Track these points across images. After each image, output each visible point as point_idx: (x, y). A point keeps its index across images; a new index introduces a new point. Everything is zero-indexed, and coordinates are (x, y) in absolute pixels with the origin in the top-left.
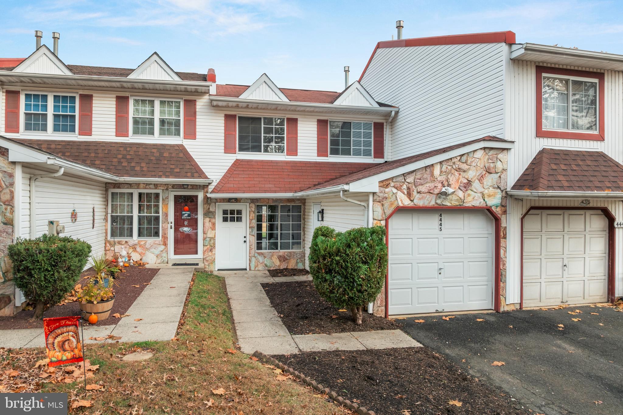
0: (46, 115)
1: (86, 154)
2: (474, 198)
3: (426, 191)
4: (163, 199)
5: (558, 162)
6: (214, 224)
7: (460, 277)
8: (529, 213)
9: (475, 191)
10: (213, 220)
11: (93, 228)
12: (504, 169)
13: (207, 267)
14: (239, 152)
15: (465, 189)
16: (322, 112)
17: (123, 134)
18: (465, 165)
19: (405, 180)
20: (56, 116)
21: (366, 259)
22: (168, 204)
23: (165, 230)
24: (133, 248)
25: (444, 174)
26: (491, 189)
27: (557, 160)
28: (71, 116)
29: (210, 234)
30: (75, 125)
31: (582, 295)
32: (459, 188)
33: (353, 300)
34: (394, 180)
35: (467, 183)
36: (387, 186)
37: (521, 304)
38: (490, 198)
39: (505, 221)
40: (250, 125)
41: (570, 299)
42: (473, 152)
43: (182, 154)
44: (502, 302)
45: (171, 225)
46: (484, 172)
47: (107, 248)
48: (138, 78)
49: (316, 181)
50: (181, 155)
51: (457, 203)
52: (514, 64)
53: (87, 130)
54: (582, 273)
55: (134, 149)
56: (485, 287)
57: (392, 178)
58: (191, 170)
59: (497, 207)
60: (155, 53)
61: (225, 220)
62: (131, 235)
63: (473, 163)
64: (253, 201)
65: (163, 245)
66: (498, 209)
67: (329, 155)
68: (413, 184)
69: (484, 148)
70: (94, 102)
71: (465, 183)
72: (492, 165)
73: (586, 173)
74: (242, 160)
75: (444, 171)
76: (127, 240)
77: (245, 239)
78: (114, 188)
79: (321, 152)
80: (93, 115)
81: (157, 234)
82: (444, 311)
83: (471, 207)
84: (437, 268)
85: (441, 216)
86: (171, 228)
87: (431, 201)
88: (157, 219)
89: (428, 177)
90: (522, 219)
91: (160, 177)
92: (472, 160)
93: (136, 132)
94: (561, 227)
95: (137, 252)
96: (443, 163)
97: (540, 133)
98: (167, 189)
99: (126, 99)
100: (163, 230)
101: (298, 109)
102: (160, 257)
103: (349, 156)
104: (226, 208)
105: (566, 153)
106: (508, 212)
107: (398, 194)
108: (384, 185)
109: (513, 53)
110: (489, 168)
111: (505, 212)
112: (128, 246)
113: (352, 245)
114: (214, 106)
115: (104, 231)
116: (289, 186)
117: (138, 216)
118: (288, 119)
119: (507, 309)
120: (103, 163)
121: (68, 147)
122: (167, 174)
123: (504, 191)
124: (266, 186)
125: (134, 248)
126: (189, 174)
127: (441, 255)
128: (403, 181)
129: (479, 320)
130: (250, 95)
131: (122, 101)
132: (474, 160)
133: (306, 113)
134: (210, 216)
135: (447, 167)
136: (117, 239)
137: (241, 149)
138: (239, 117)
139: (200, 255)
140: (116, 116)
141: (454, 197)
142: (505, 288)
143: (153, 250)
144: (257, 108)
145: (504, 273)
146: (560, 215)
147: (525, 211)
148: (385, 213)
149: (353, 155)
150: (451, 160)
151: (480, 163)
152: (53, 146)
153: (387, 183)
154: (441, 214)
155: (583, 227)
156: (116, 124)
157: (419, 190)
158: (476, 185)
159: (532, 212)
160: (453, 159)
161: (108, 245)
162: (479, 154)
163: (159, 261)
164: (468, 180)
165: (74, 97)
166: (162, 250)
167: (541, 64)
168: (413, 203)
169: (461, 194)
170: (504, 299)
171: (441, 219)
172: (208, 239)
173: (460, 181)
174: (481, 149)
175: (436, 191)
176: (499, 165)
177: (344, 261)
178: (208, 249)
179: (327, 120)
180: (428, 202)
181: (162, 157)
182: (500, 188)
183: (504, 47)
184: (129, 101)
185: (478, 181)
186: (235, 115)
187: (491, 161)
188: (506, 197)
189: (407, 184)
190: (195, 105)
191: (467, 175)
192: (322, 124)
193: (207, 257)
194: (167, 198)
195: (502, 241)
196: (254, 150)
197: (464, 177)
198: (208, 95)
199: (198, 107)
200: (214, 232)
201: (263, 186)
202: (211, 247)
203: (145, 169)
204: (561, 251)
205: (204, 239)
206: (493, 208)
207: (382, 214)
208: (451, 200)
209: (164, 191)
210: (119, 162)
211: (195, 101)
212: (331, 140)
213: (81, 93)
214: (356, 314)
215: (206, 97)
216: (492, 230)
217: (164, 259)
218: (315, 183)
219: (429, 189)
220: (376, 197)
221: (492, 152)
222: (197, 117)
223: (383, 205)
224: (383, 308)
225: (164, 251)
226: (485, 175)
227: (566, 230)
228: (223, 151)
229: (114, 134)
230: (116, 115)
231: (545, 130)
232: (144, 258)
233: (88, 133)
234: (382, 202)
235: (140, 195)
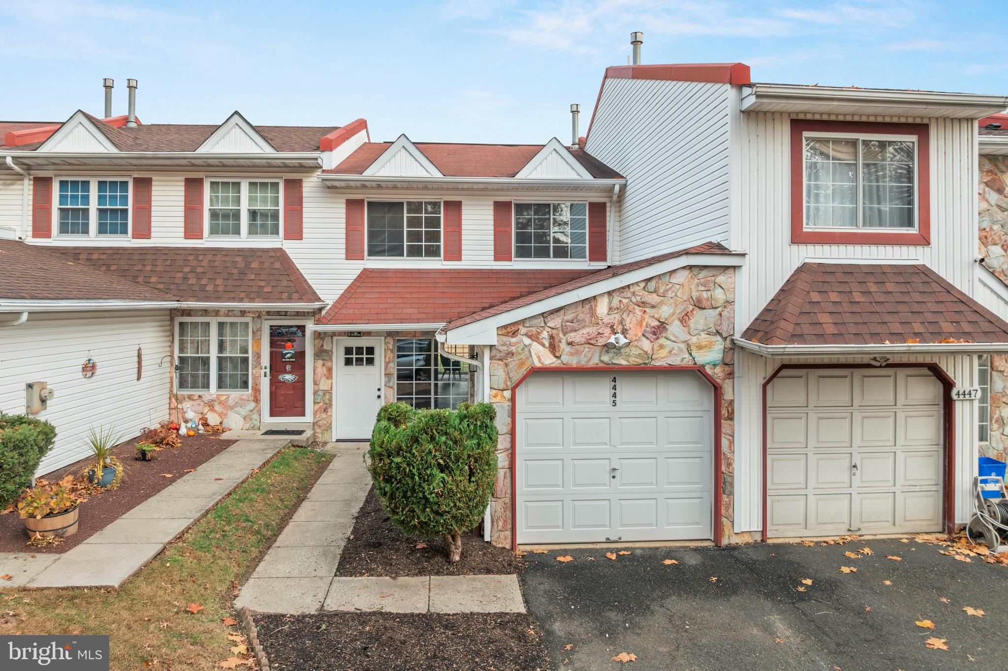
0: (86, 211)
1: (139, 267)
2: (670, 352)
3: (583, 340)
4: (253, 332)
5: (826, 288)
6: (330, 370)
7: (652, 484)
8: (780, 374)
9: (673, 339)
10: (329, 364)
11: (138, 379)
12: (728, 302)
13: (320, 435)
14: (369, 258)
15: (655, 337)
16: (502, 190)
17: (194, 235)
18: (654, 295)
19: (545, 323)
20: (102, 212)
21: (445, 461)
22: (260, 339)
23: (256, 379)
24: (209, 406)
25: (616, 311)
26: (703, 335)
27: (825, 285)
28: (122, 210)
29: (324, 385)
30: (127, 223)
31: (890, 518)
32: (644, 335)
33: (429, 525)
34: (527, 324)
35: (659, 327)
36: (514, 334)
37: (764, 532)
38: (701, 351)
39: (730, 390)
40: (387, 215)
41: (866, 525)
42: (668, 275)
43: (279, 263)
44: (726, 529)
45: (265, 370)
46: (691, 308)
47: (172, 406)
48: (212, 151)
49: (486, 302)
50: (277, 265)
51: (639, 361)
52: (748, 119)
53: (143, 231)
54: (891, 478)
55: (210, 257)
56: (698, 501)
57: (523, 322)
58: (289, 288)
59: (715, 365)
60: (236, 113)
61: (348, 362)
62: (207, 386)
63: (670, 293)
64: (390, 334)
65: (254, 401)
66: (718, 370)
67: (513, 259)
68: (560, 329)
69: (690, 267)
70: (153, 188)
71: (654, 327)
72: (705, 295)
73: (877, 308)
74: (373, 269)
75: (615, 307)
76: (201, 393)
77: (378, 393)
78: (182, 315)
79: (501, 254)
80: (153, 209)
81: (245, 385)
82: (622, 540)
83: (665, 367)
84: (608, 468)
85: (614, 380)
86: (265, 376)
87: (591, 358)
88: (245, 360)
89: (587, 318)
90: (765, 386)
91: (241, 300)
92: (668, 287)
93: (214, 231)
94: (846, 399)
95: (215, 411)
96: (614, 294)
97: (798, 237)
98: (259, 317)
99: (200, 181)
100: (253, 378)
101: (461, 186)
102: (248, 420)
103: (548, 259)
104: (349, 345)
105: (849, 270)
106: (736, 375)
107: (533, 346)
108: (508, 333)
109: (744, 101)
110: (699, 300)
111: (731, 375)
112: (202, 403)
113: (422, 439)
114: (331, 188)
115: (169, 380)
116: (442, 310)
117: (218, 357)
118: (447, 203)
119: (735, 540)
120: (163, 280)
121: (116, 257)
122: (252, 295)
123: (728, 339)
124: (405, 311)
125: (211, 405)
126: (285, 295)
127: (615, 446)
128: (543, 324)
129: (668, 562)
130: (380, 169)
131: (193, 185)
132: (670, 288)
133: (476, 193)
134: (323, 358)
135: (620, 301)
136: (186, 392)
137: (372, 253)
138: (369, 203)
139: (309, 418)
140: (185, 209)
141: (634, 351)
142: (731, 505)
143: (238, 409)
144: (395, 188)
145: (729, 479)
146: (846, 377)
147: (770, 373)
148: (510, 378)
149: (555, 256)
150: (629, 288)
151: (682, 293)
152: (95, 256)
153: (513, 329)
154: (615, 378)
155: (892, 397)
156: (185, 219)
157: (570, 340)
158: (675, 328)
159: (784, 372)
160: (631, 287)
161: (174, 400)
162: (681, 277)
163: (247, 426)
164: (660, 322)
165: (127, 182)
166: (251, 409)
167: (801, 117)
168: (559, 361)
169: (646, 345)
170: (730, 524)
171: (615, 386)
172: (321, 393)
173: (644, 323)
174: (684, 268)
175: (601, 341)
176: (719, 294)
177: (408, 465)
178: (320, 408)
179: (511, 202)
180: (586, 359)
181: (248, 268)
182: (721, 335)
183: (728, 92)
184: (203, 185)
185: (679, 323)
186: (362, 201)
187: (703, 288)
188: (731, 349)
189: (549, 330)
190: (301, 186)
191: (658, 314)
192: (501, 207)
193: (320, 421)
194: (260, 329)
195: (725, 424)
196: (393, 253)
197: (653, 317)
198: (320, 170)
199: (304, 189)
200: (330, 381)
201: (399, 311)
202: (325, 406)
203: (221, 288)
204: (847, 439)
205: (315, 393)
206: (708, 370)
207: (506, 380)
208: (629, 356)
209: (255, 319)
210: (185, 278)
211: (300, 181)
212: (517, 234)
213: (136, 176)
214: (449, 546)
215: (319, 173)
216: (708, 404)
217: (255, 422)
218: (484, 305)
219: (589, 338)
220: (494, 352)
221: (704, 273)
222: (304, 205)
223: (506, 365)
224: (508, 533)
225: (255, 411)
226: (691, 311)
227: (857, 402)
228: (344, 256)
229: (182, 235)
230: (185, 206)
231: (810, 230)
232: (225, 421)
233: (145, 235)
234: (505, 361)
235: (221, 325)
